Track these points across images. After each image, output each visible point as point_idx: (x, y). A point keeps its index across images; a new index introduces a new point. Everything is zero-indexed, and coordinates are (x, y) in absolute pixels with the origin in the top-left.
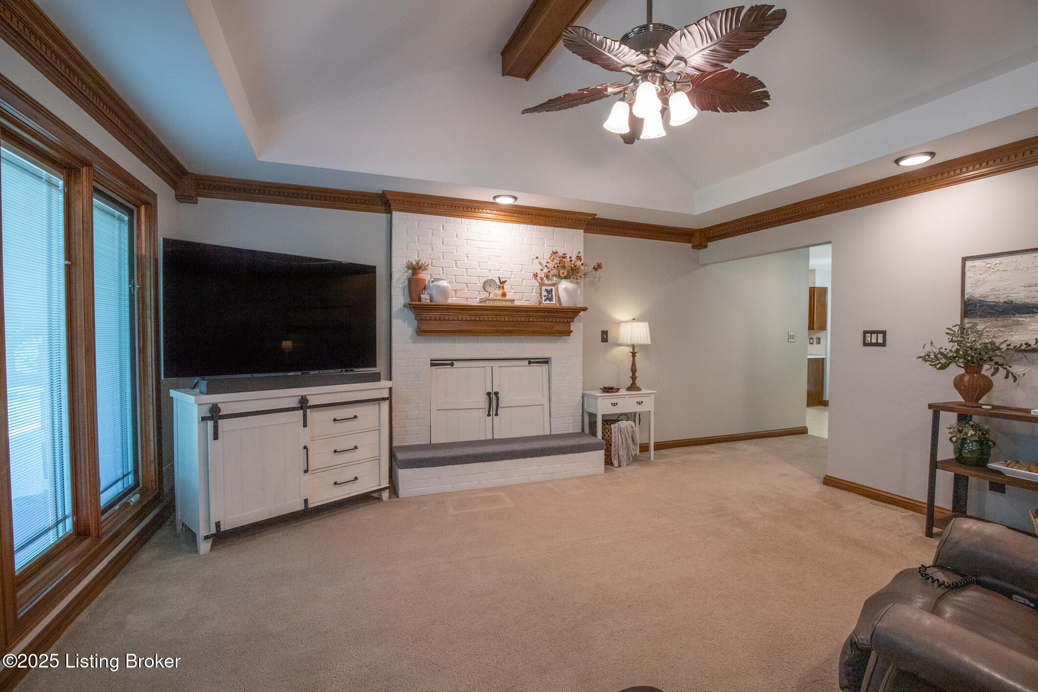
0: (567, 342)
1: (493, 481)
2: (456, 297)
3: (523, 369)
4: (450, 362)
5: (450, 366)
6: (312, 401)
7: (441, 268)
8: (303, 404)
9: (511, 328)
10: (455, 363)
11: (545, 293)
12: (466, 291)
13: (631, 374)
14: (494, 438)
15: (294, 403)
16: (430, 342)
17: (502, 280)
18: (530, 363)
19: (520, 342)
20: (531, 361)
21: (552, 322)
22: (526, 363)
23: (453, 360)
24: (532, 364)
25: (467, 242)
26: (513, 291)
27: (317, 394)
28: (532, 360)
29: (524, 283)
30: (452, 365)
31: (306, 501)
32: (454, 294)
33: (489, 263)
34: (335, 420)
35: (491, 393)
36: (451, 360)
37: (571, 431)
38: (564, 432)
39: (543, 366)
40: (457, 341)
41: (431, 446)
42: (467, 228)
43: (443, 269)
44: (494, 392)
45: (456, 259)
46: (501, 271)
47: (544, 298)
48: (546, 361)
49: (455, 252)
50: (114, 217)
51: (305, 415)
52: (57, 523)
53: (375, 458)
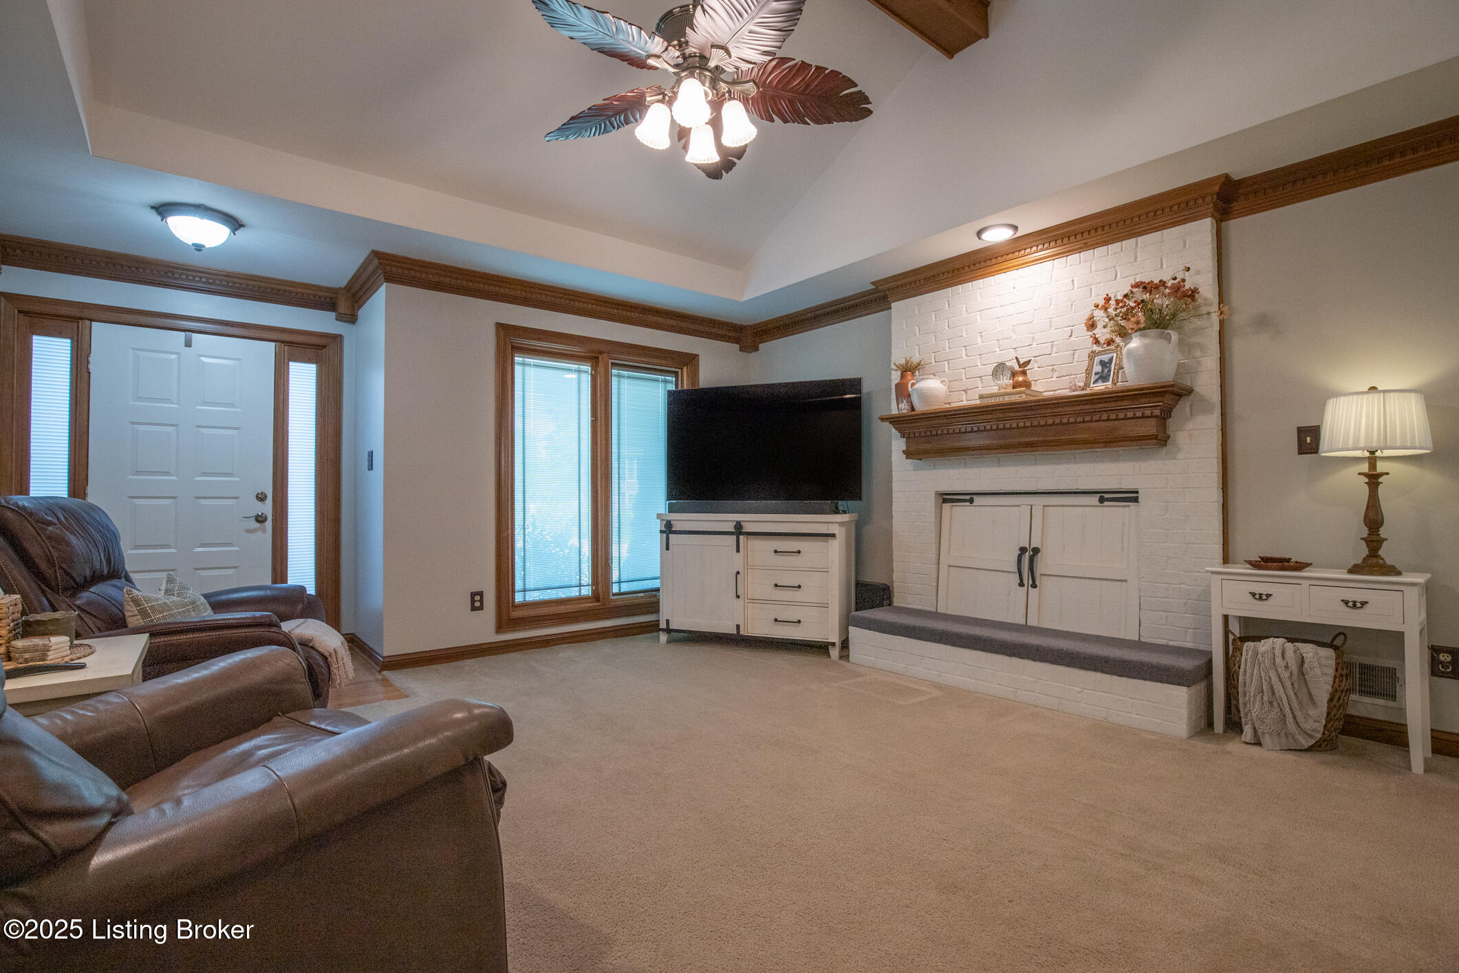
0: (1174, 458)
1: (958, 677)
2: (967, 400)
3: (1091, 511)
4: (968, 497)
5: (968, 504)
6: (748, 528)
7: (946, 362)
8: (739, 530)
9: (1032, 439)
10: (976, 498)
11: (1097, 368)
12: (980, 388)
13: (1365, 532)
14: (1028, 624)
15: (730, 527)
16: (934, 468)
17: (1022, 361)
18: (1102, 500)
19: (1069, 462)
20: (1104, 497)
21: (1108, 420)
22: (1094, 500)
23: (974, 494)
24: (1106, 503)
25: (981, 314)
26: (1056, 374)
27: (754, 521)
28: (1106, 496)
29: (1076, 356)
30: (971, 501)
31: (738, 627)
32: (964, 396)
33: (1014, 337)
34: (776, 552)
35: (1026, 548)
36: (970, 494)
37: (1188, 645)
38: (1171, 643)
39: (1131, 507)
40: (968, 465)
41: (935, 615)
42: (981, 294)
43: (948, 363)
44: (1032, 547)
45: (966, 344)
46: (1034, 345)
47: (1093, 378)
48: (1131, 497)
49: (964, 335)
50: (657, 380)
51: (738, 541)
52: (580, 586)
53: (824, 606)
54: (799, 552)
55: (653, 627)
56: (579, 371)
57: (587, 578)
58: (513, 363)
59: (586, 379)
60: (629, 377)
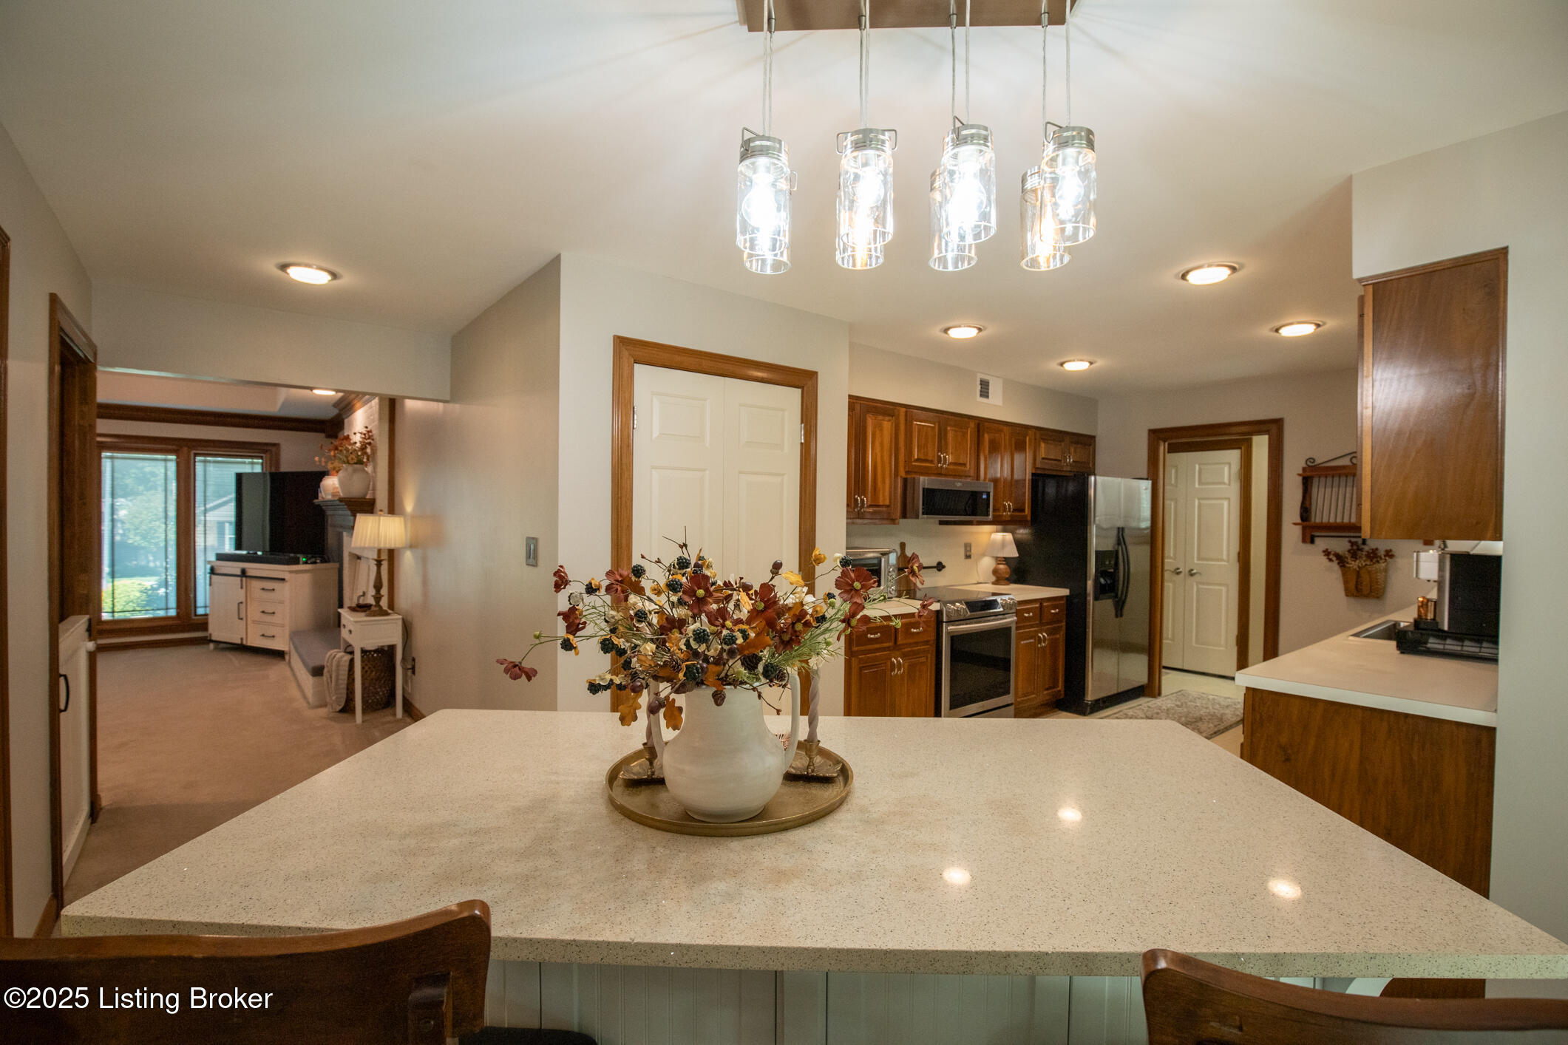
8: (243, 574)
31: (242, 639)
34: (263, 589)
50: (244, 463)
51: (242, 581)
52: (167, 609)
53: (283, 626)
54: (273, 590)
55: (207, 641)
56: (165, 460)
57: (173, 602)
58: (100, 458)
59: (172, 467)
60: (215, 462)
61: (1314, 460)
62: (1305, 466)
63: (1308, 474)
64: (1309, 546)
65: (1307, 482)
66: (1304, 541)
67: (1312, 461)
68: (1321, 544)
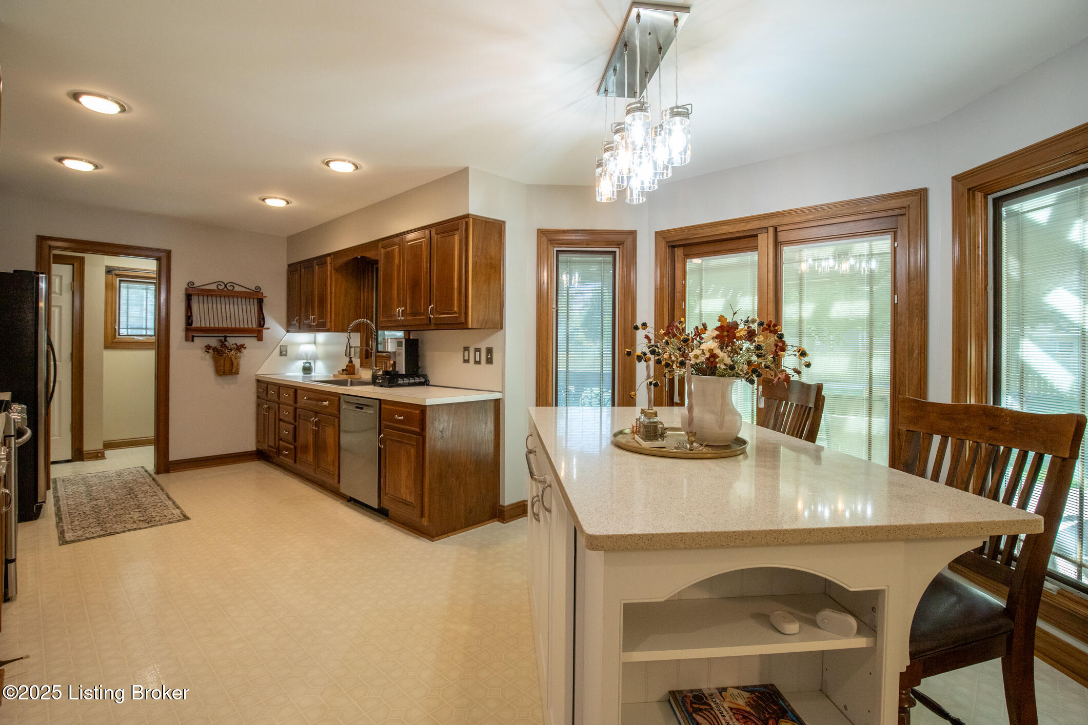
61: (194, 284)
62: (187, 287)
63: (190, 292)
64: (190, 344)
65: (188, 298)
66: (187, 339)
67: (192, 284)
68: (200, 342)
